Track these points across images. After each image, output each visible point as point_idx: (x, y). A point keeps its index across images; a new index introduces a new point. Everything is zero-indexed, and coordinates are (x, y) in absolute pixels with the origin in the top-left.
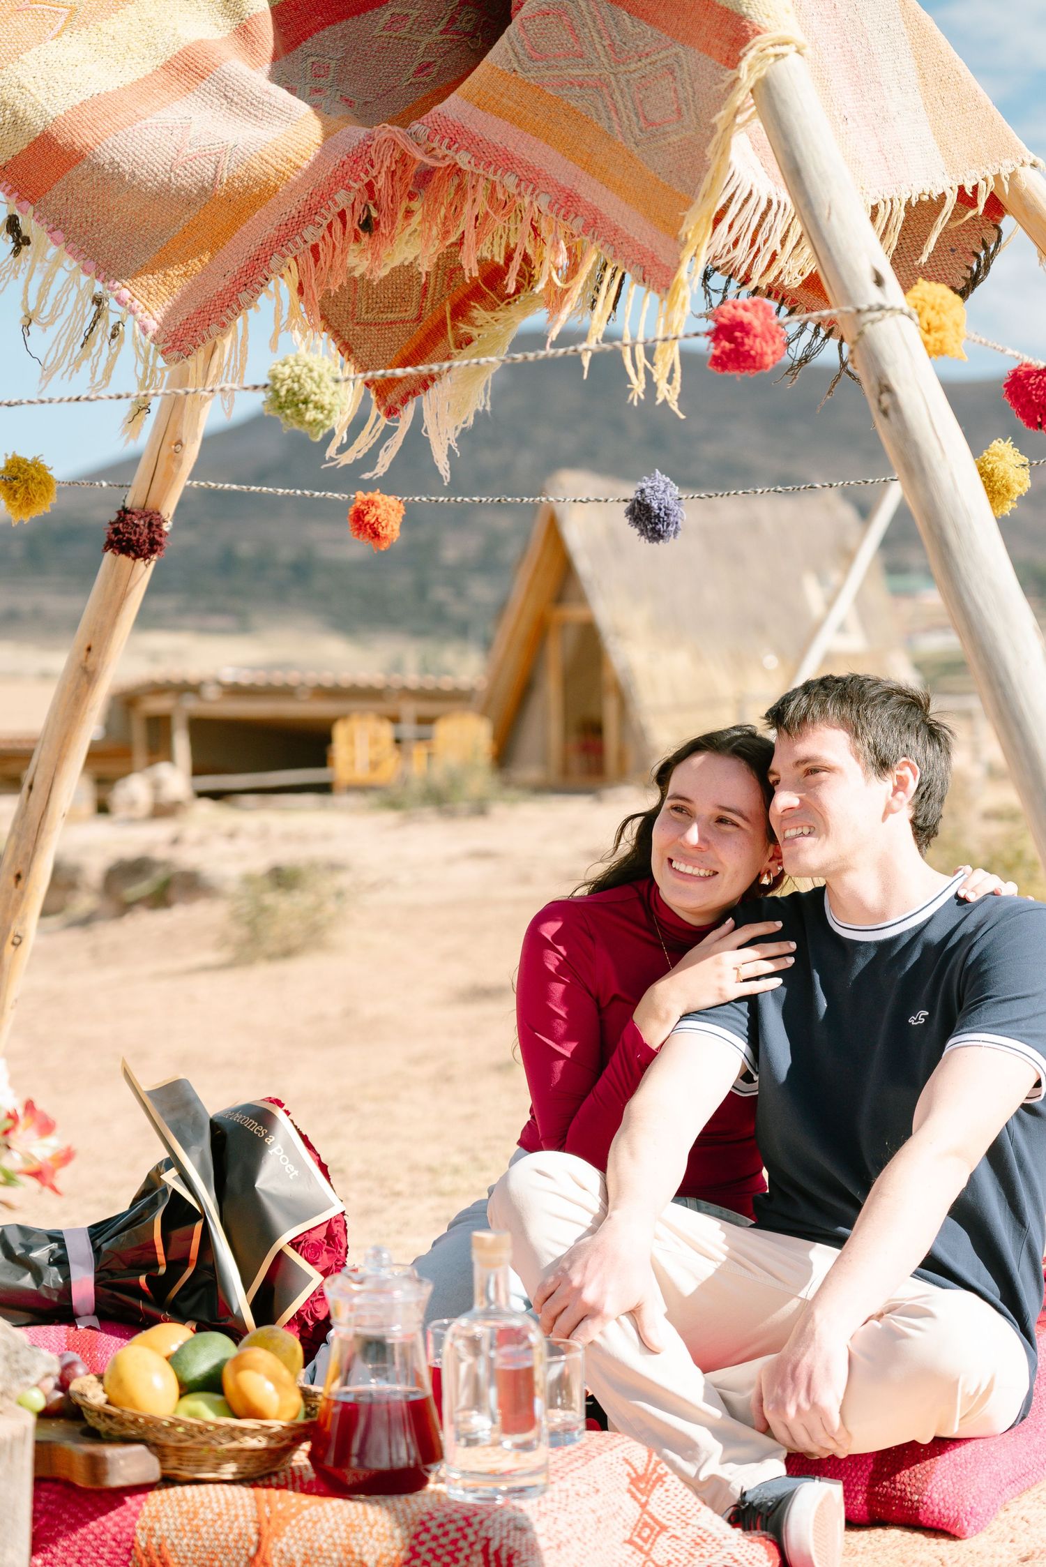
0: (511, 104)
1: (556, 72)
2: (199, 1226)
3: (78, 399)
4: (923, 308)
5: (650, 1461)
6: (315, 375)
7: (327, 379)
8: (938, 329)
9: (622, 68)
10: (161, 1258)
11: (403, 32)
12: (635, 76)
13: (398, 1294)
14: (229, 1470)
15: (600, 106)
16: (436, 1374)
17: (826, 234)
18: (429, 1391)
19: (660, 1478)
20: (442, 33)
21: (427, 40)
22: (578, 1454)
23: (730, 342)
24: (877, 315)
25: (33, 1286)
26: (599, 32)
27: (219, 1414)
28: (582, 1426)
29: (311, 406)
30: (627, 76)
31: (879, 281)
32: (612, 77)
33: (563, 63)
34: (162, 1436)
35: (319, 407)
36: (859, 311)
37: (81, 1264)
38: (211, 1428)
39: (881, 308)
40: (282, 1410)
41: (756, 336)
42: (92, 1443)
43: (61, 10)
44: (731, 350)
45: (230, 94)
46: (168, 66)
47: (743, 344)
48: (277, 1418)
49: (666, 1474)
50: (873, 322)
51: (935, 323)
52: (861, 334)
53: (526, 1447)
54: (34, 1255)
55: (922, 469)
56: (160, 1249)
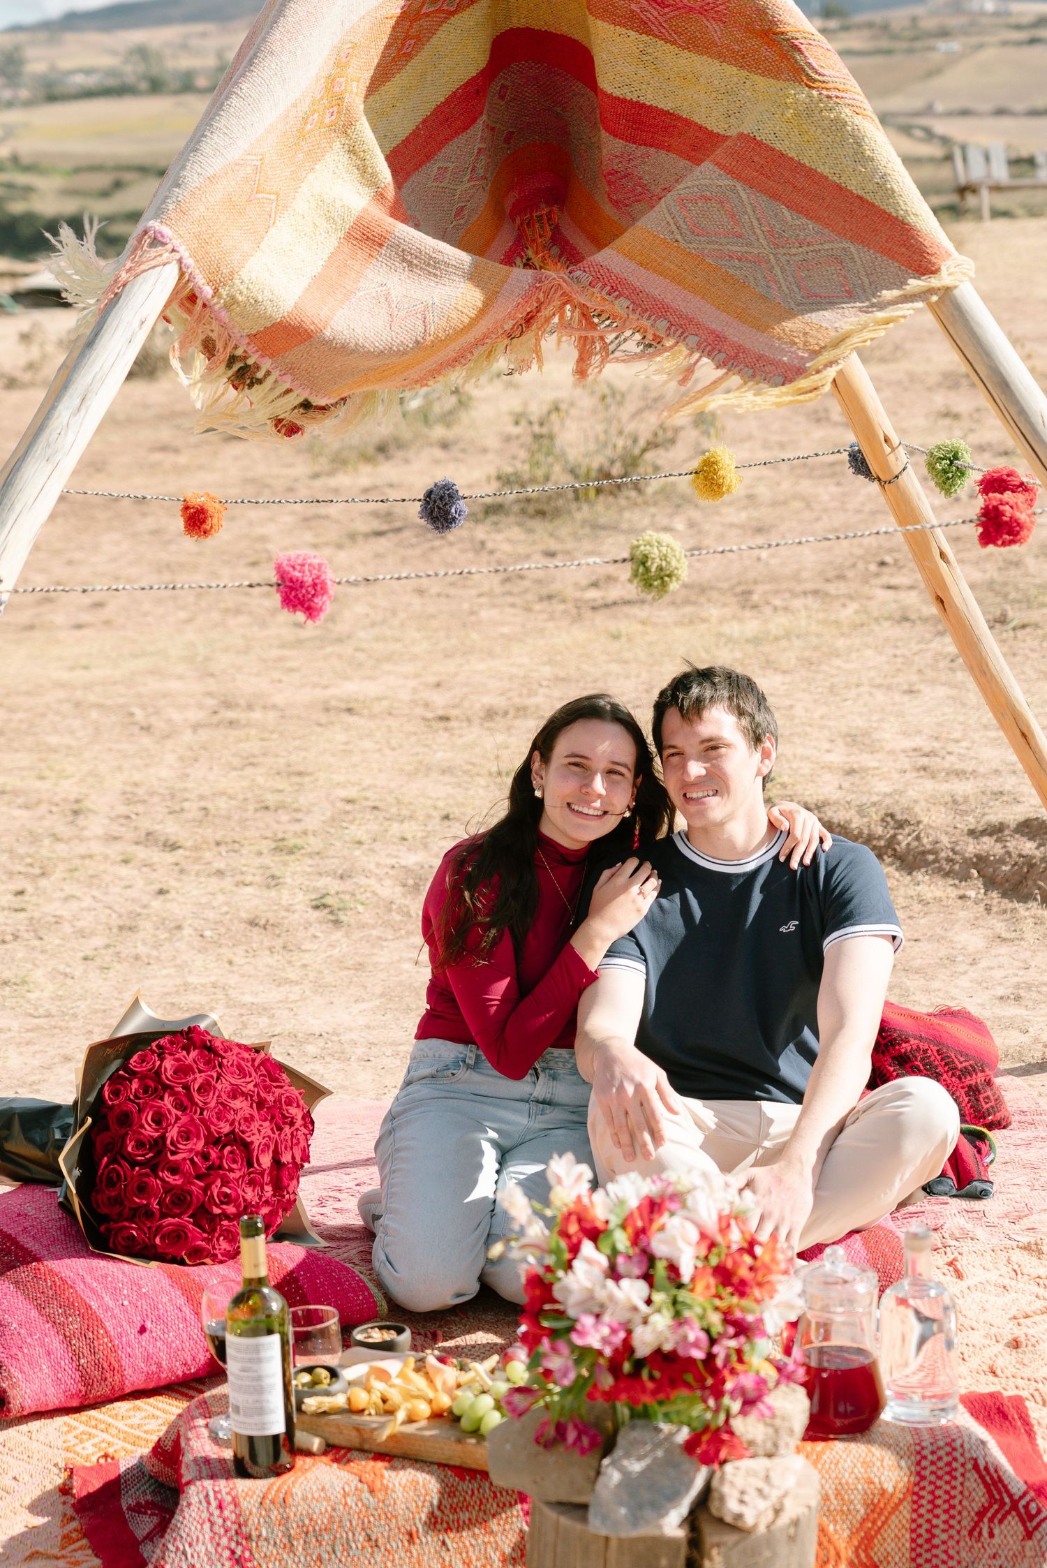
0: (672, 267)
1: (716, 246)
9: (781, 251)
12: (797, 258)
15: (759, 277)
26: (758, 219)
30: (788, 257)
32: (771, 256)
33: (723, 241)
46: (349, 236)
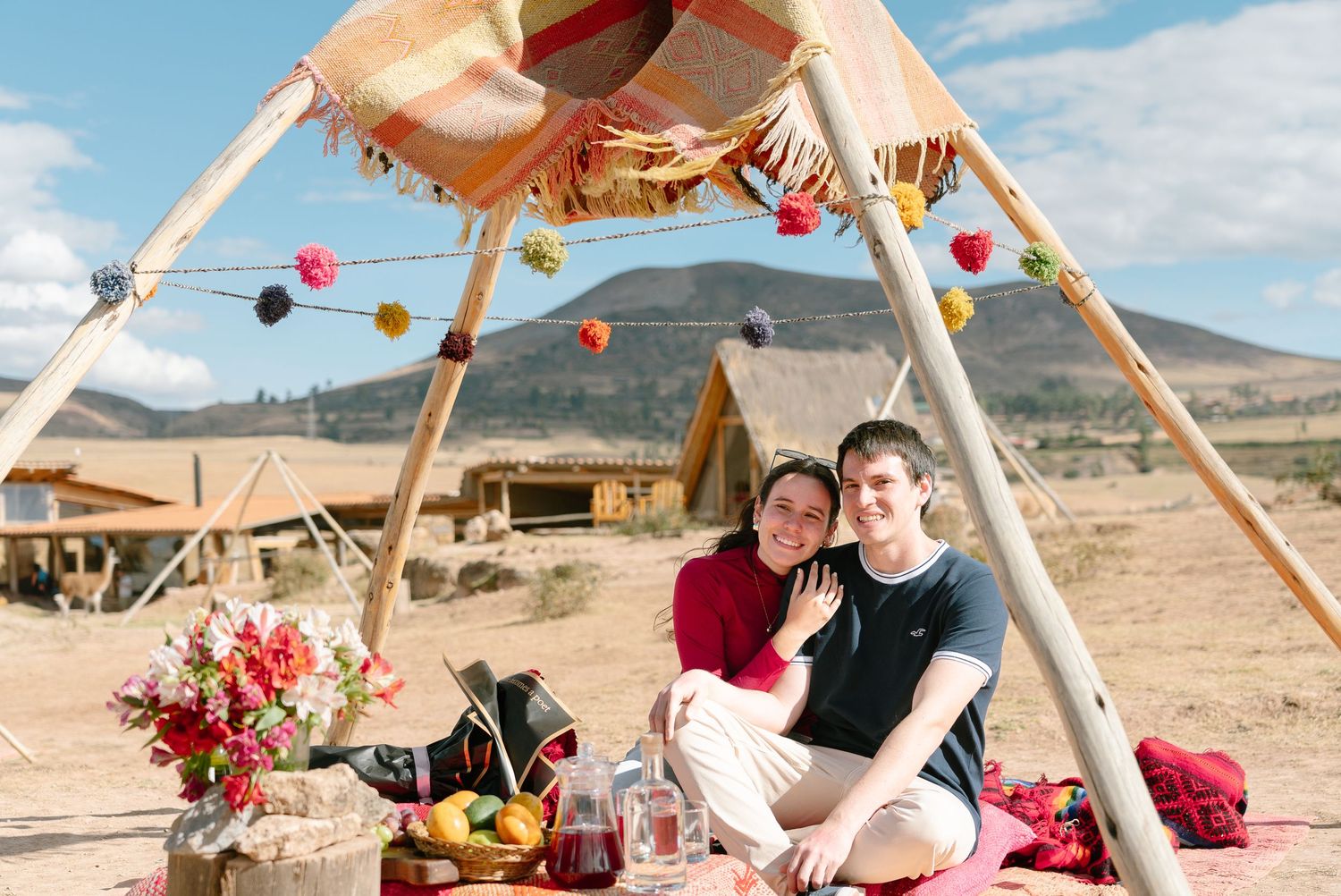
0: (662, 86)
1: (687, 67)
2: (490, 743)
3: (414, 258)
4: (900, 197)
5: (748, 872)
6: (549, 241)
7: (556, 244)
8: (909, 209)
9: (721, 63)
10: (468, 763)
11: (604, 52)
12: (727, 66)
13: (598, 770)
14: (499, 875)
16: (621, 820)
17: (843, 156)
18: (616, 828)
19: (754, 882)
20: (627, 52)
21: (619, 56)
22: (706, 866)
23: (789, 220)
24: (873, 200)
25: (395, 780)
26: (711, 44)
27: (492, 842)
28: (708, 851)
29: (547, 259)
31: (874, 181)
32: (715, 68)
33: (691, 62)
34: (459, 854)
35: (552, 260)
36: (862, 198)
37: (422, 767)
38: (488, 850)
39: (875, 196)
40: (529, 840)
41: (803, 215)
42: (419, 859)
43: (406, 42)
44: (789, 223)
45: (503, 87)
46: (468, 72)
47: (796, 220)
48: (527, 844)
49: (758, 880)
50: (870, 204)
51: (907, 205)
52: (864, 211)
53: (672, 863)
54: (395, 762)
55: (899, 288)
56: (468, 758)
